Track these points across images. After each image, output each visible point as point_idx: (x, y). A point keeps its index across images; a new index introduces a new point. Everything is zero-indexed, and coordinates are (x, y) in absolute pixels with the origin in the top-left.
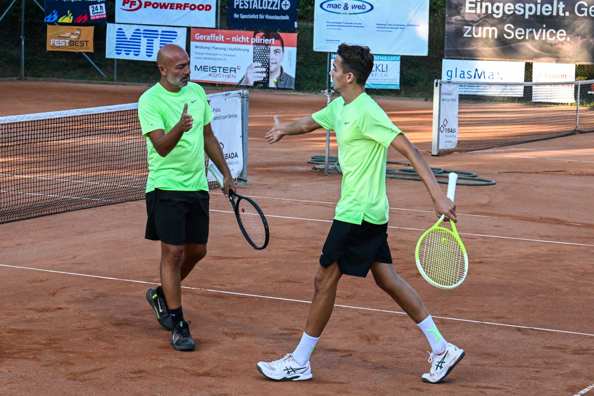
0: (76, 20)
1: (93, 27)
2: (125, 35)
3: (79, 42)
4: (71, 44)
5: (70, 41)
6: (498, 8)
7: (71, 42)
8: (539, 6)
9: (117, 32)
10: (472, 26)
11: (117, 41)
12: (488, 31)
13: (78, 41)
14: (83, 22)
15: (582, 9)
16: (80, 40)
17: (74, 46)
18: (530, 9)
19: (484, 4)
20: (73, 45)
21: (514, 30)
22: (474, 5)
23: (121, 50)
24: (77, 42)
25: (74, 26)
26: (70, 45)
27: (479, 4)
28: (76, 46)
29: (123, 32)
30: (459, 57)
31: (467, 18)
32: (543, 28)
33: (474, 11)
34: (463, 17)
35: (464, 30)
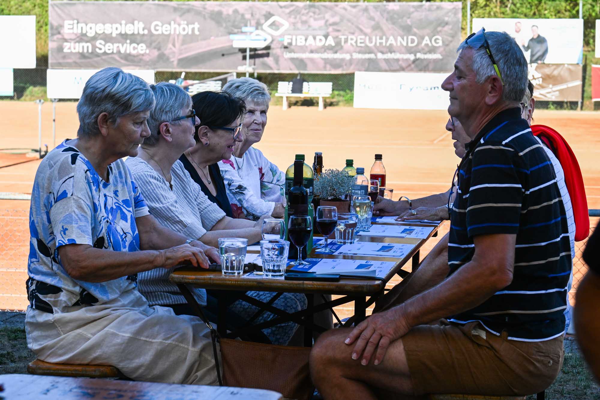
6: (91, 28)
8: (123, 25)
10: (71, 43)
12: (83, 47)
15: (157, 28)
18: (117, 29)
19: (80, 25)
21: (104, 45)
22: (71, 27)
27: (75, 25)
30: (61, 68)
31: (66, 37)
32: (127, 43)
33: (71, 31)
34: (63, 36)
35: (64, 47)
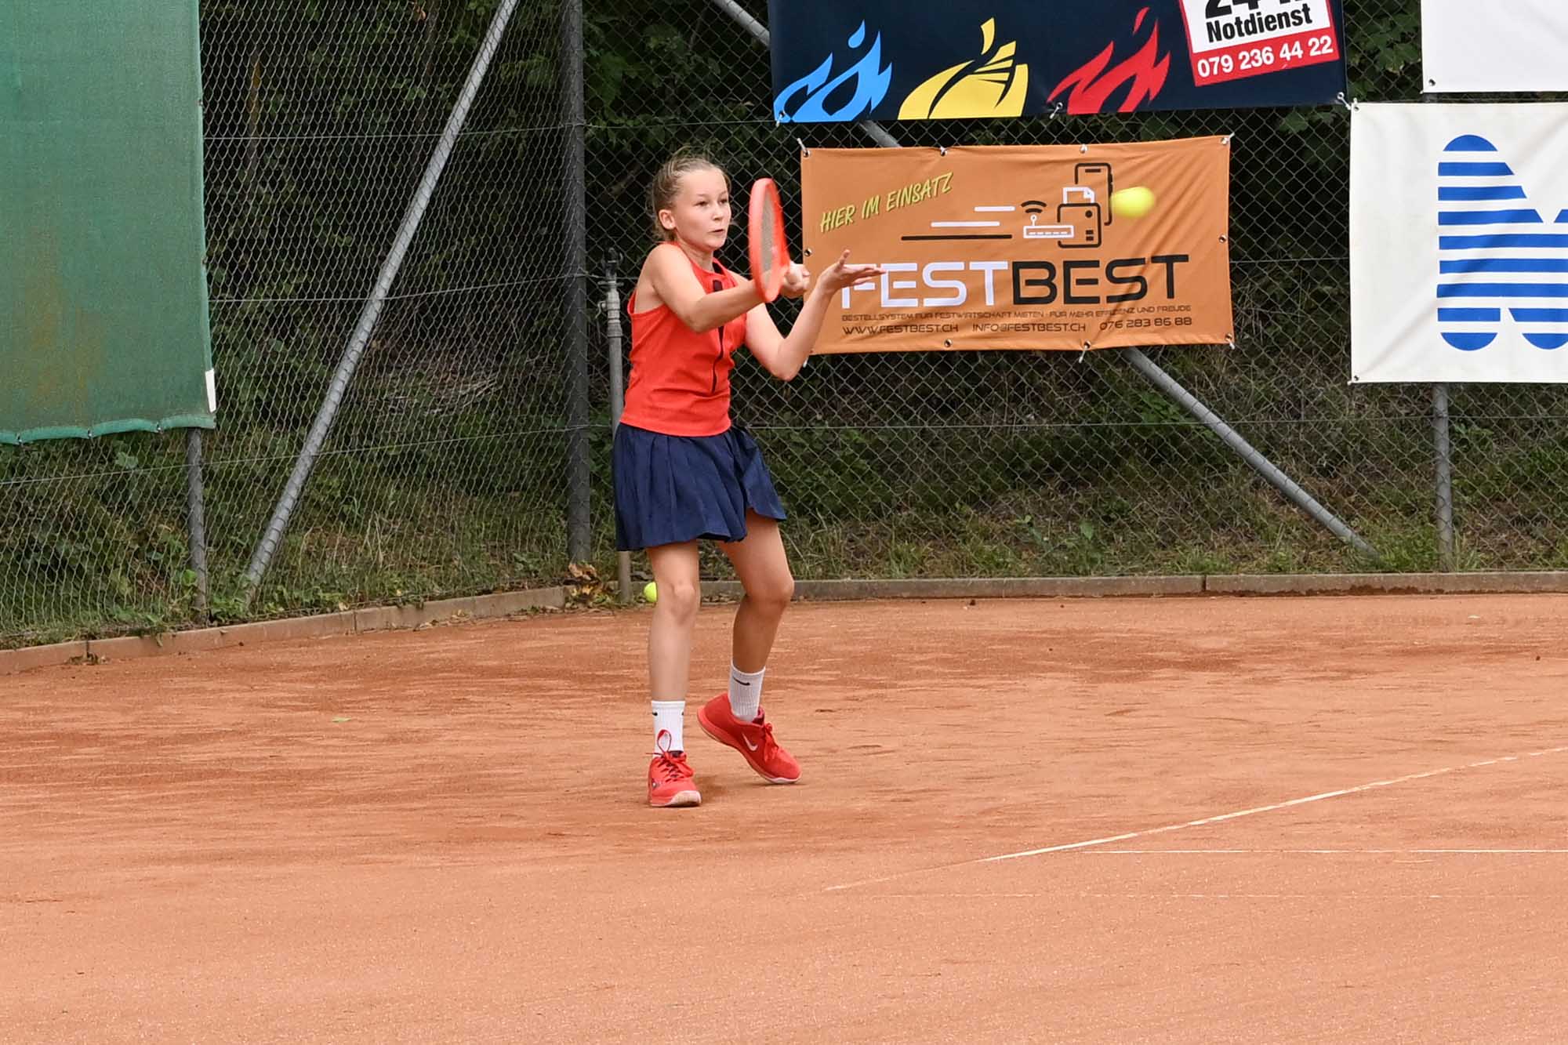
0: (1064, 97)
1: (1227, 139)
2: (1516, 192)
3: (1099, 273)
4: (1026, 292)
5: (1017, 267)
7: (1026, 274)
9: (1446, 169)
11: (1446, 243)
13: (1095, 264)
14: (1129, 106)
16: (1104, 255)
17: (1059, 303)
20: (1049, 300)
23: (1493, 315)
24: (1076, 273)
25: (1046, 140)
26: (1018, 300)
28: (1069, 299)
29: (1503, 169)
